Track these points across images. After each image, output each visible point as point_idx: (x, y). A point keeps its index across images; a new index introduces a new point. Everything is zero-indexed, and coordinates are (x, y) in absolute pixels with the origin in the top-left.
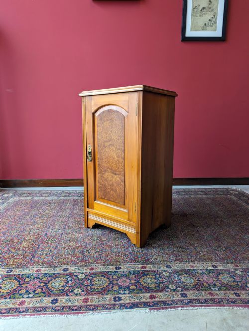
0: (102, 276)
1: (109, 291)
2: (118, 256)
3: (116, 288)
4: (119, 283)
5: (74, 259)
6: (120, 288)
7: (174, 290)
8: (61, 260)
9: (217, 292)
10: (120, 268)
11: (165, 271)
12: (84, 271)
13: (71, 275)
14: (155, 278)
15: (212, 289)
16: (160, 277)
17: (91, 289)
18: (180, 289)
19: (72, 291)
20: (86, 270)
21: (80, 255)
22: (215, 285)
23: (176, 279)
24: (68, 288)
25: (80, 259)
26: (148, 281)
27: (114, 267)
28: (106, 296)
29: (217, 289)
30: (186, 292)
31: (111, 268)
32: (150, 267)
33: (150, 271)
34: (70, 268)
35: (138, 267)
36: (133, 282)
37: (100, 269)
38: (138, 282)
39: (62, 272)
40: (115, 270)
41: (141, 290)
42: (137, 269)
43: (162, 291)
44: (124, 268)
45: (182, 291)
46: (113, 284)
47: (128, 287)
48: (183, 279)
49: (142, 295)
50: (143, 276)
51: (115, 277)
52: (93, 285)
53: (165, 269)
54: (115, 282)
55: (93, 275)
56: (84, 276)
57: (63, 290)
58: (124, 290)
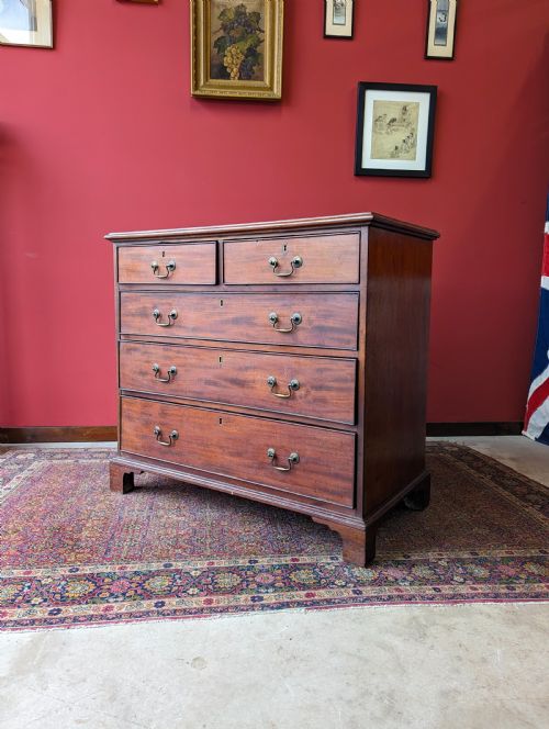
0: (228, 572)
1: (242, 590)
2: (252, 546)
3: (253, 586)
4: (258, 579)
6: (260, 585)
7: (343, 587)
10: (256, 562)
11: (329, 564)
12: (199, 566)
13: (178, 571)
14: (313, 573)
16: (321, 571)
17: (214, 588)
18: (351, 585)
19: (184, 592)
20: (203, 564)
23: (346, 573)
24: (176, 588)
26: (303, 575)
27: (247, 560)
28: (238, 596)
30: (360, 588)
31: (243, 562)
32: (306, 559)
33: (304, 564)
34: (174, 563)
35: (286, 560)
36: (279, 578)
37: (223, 563)
38: (288, 578)
39: (163, 568)
40: (249, 564)
41: (292, 587)
42: (284, 563)
43: (324, 588)
44: (263, 562)
45: (355, 587)
46: (247, 581)
47: (272, 585)
48: (357, 573)
49: (293, 593)
50: (295, 571)
51: (250, 573)
52: (216, 583)
53: (329, 561)
54: (251, 579)
55: (215, 571)
56: (199, 572)
57: (169, 591)
58: (267, 588)
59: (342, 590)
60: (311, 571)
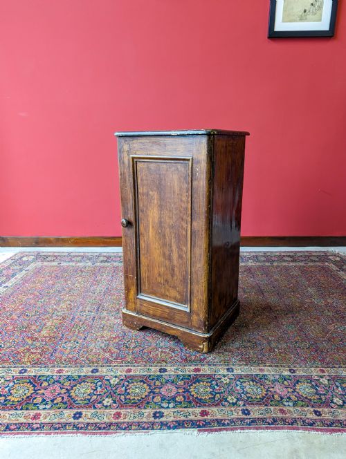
0: (141, 381)
1: (148, 403)
2: (165, 353)
3: (158, 399)
4: (163, 391)
5: (107, 355)
6: (163, 399)
7: (234, 404)
8: (90, 357)
9: (291, 409)
10: (165, 370)
11: (224, 376)
12: (119, 373)
13: (101, 378)
14: (210, 387)
15: (286, 403)
16: (217, 385)
17: (125, 399)
18: (241, 403)
19: (101, 402)
20: (121, 372)
21: (115, 350)
22: (289, 398)
23: (238, 388)
24: (95, 397)
25: (114, 355)
26: (201, 389)
27: (158, 369)
28: (143, 411)
29: (291, 404)
30: (249, 408)
31: (154, 370)
32: (206, 370)
33: (204, 376)
34: (100, 369)
35: (189, 370)
36: (181, 390)
37: (138, 371)
38: (188, 391)
39: (90, 374)
40: (159, 373)
41: (190, 402)
42: (188, 373)
43: (217, 405)
44: (171, 370)
45: (244, 405)
46: (154, 393)
47: (173, 398)
48: (247, 389)
49: (190, 410)
50: (195, 383)
51: (158, 383)
52: (128, 394)
53: (225, 372)
54: (157, 391)
55: (130, 379)
56: (117, 380)
57: (89, 400)
58: (169, 403)
59: (233, 409)
60: (209, 384)
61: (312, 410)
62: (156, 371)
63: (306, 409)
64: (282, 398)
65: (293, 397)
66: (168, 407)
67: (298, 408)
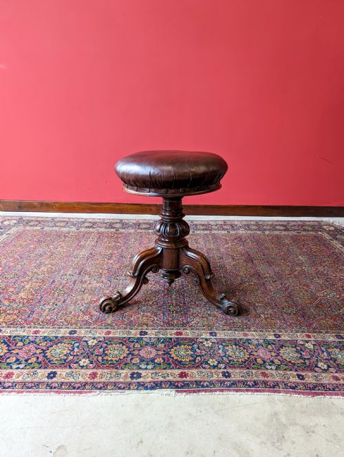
0: (120, 343)
1: (126, 364)
2: (147, 316)
3: (136, 360)
4: (142, 353)
5: (87, 318)
6: (142, 360)
7: (214, 367)
8: (68, 319)
9: (274, 372)
10: (146, 333)
11: (207, 340)
12: (98, 335)
13: (79, 339)
14: (191, 350)
15: (268, 367)
16: (198, 348)
17: (103, 360)
18: (222, 366)
19: (77, 363)
20: (101, 333)
21: (95, 313)
22: (272, 362)
23: (220, 351)
24: (72, 357)
25: (94, 318)
26: (182, 352)
27: (139, 331)
28: (120, 371)
29: (273, 367)
30: (230, 370)
31: (135, 333)
32: (188, 333)
33: (186, 339)
34: (78, 330)
35: (171, 333)
36: (160, 353)
37: (118, 333)
38: (168, 353)
39: (68, 335)
40: (139, 336)
41: (169, 364)
42: (169, 336)
43: (198, 367)
44: (152, 334)
45: (225, 368)
46: (133, 355)
47: (153, 361)
48: (230, 353)
49: (169, 371)
50: (176, 346)
51: (137, 345)
52: (106, 355)
53: (208, 336)
54: (136, 352)
55: (109, 341)
56: (95, 342)
57: (65, 360)
58: (147, 364)
59: (213, 371)
60: (190, 347)
61: (295, 373)
62: (136, 334)
63: (289, 373)
64: (265, 362)
65: (276, 361)
66: (146, 369)
67: (281, 372)
